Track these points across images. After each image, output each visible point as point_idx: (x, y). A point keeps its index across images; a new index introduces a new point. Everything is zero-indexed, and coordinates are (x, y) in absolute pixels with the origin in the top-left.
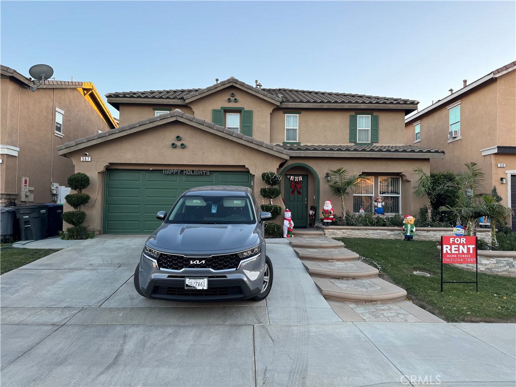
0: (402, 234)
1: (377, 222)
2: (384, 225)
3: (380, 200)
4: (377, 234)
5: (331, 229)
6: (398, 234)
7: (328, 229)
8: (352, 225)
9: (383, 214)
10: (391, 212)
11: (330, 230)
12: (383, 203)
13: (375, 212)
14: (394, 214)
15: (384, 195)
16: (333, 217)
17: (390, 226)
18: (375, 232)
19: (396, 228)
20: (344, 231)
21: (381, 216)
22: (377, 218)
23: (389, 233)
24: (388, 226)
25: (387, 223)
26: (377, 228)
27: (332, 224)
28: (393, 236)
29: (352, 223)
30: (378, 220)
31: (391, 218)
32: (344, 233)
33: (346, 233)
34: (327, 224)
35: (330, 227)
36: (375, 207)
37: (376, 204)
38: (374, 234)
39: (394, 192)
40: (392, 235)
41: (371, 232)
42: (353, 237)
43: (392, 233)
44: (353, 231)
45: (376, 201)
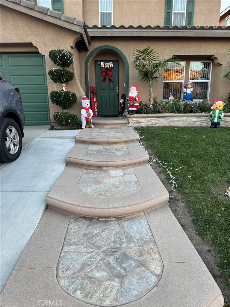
0: (209, 120)
1: (184, 109)
2: (191, 112)
3: (189, 86)
4: (183, 121)
5: (135, 117)
6: (205, 120)
7: (133, 118)
8: (159, 112)
9: (191, 100)
10: (200, 98)
11: (134, 119)
12: (193, 89)
13: (184, 98)
14: (202, 100)
15: (194, 81)
16: (138, 104)
17: (197, 112)
18: (181, 119)
19: (203, 114)
20: (149, 119)
21: (189, 102)
22: (185, 105)
23: (195, 119)
24: (194, 113)
25: (194, 109)
26: (183, 114)
27: (137, 112)
28: (199, 123)
29: (158, 110)
30: (186, 107)
31: (198, 104)
32: (148, 121)
33: (151, 121)
34: (132, 112)
35: (134, 115)
36: (184, 93)
37: (185, 90)
38: (179, 121)
39: (203, 78)
40: (198, 121)
41: (177, 119)
42: (158, 125)
43: (199, 119)
44: (158, 119)
45: (185, 87)
